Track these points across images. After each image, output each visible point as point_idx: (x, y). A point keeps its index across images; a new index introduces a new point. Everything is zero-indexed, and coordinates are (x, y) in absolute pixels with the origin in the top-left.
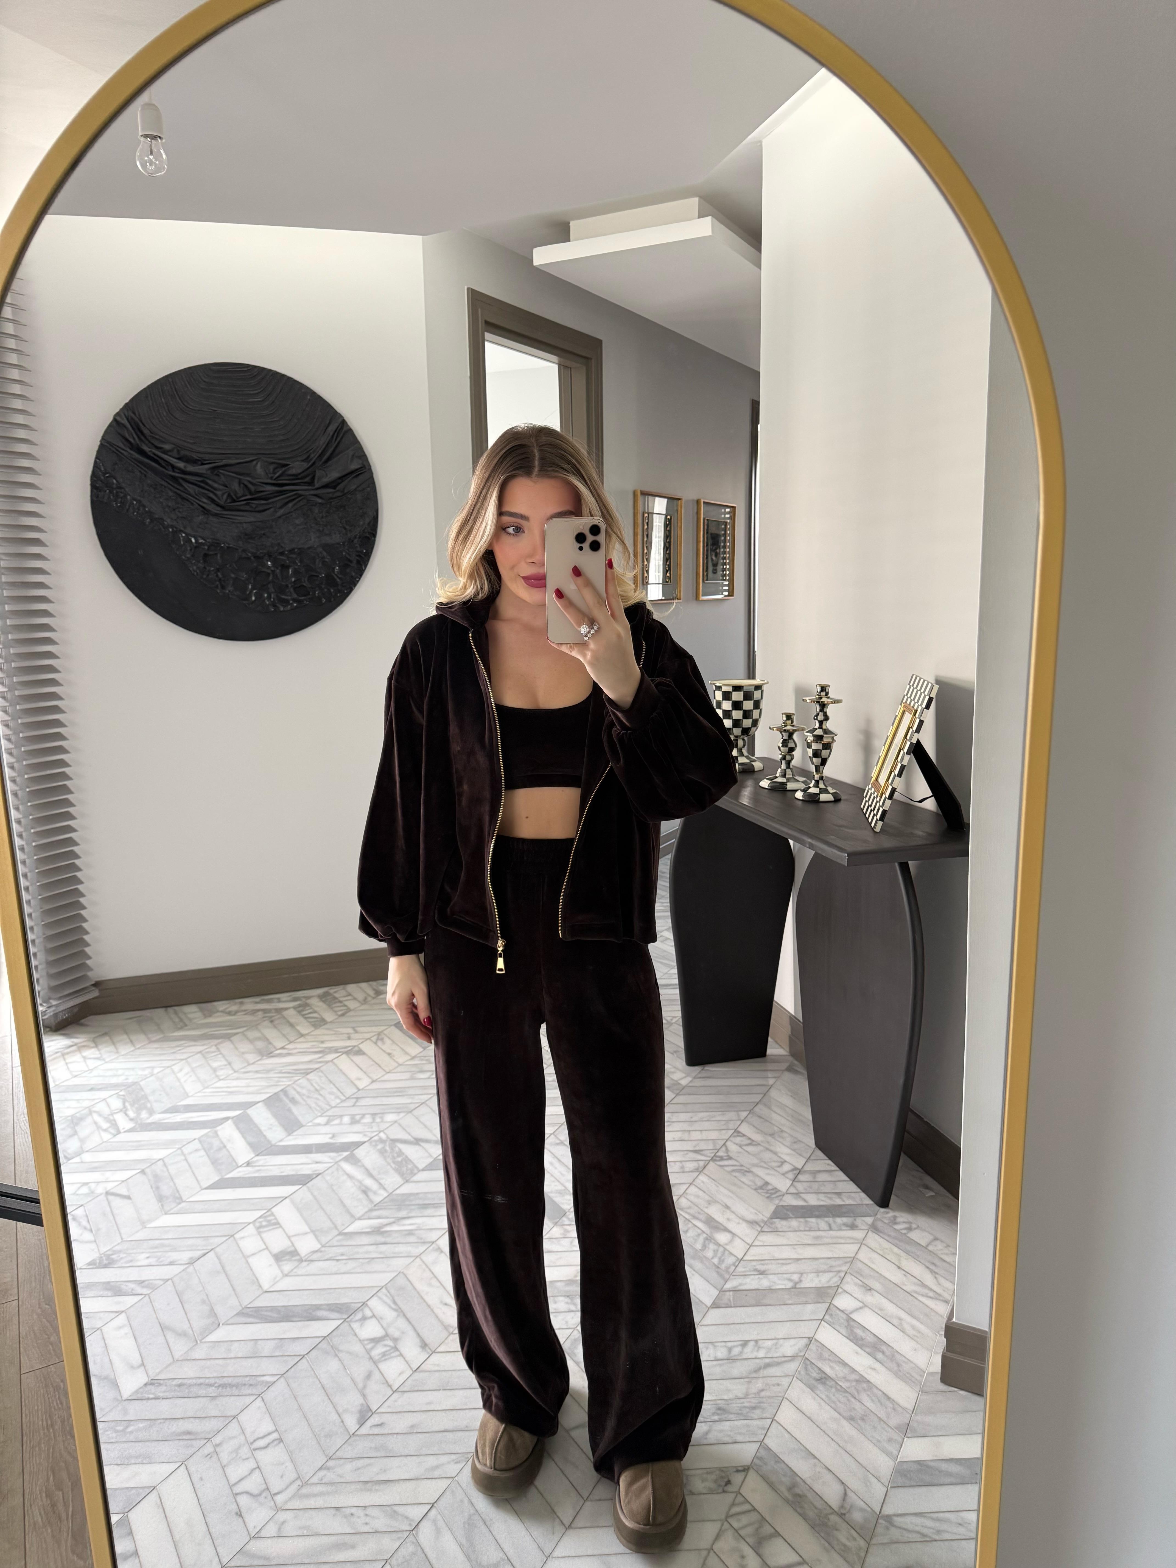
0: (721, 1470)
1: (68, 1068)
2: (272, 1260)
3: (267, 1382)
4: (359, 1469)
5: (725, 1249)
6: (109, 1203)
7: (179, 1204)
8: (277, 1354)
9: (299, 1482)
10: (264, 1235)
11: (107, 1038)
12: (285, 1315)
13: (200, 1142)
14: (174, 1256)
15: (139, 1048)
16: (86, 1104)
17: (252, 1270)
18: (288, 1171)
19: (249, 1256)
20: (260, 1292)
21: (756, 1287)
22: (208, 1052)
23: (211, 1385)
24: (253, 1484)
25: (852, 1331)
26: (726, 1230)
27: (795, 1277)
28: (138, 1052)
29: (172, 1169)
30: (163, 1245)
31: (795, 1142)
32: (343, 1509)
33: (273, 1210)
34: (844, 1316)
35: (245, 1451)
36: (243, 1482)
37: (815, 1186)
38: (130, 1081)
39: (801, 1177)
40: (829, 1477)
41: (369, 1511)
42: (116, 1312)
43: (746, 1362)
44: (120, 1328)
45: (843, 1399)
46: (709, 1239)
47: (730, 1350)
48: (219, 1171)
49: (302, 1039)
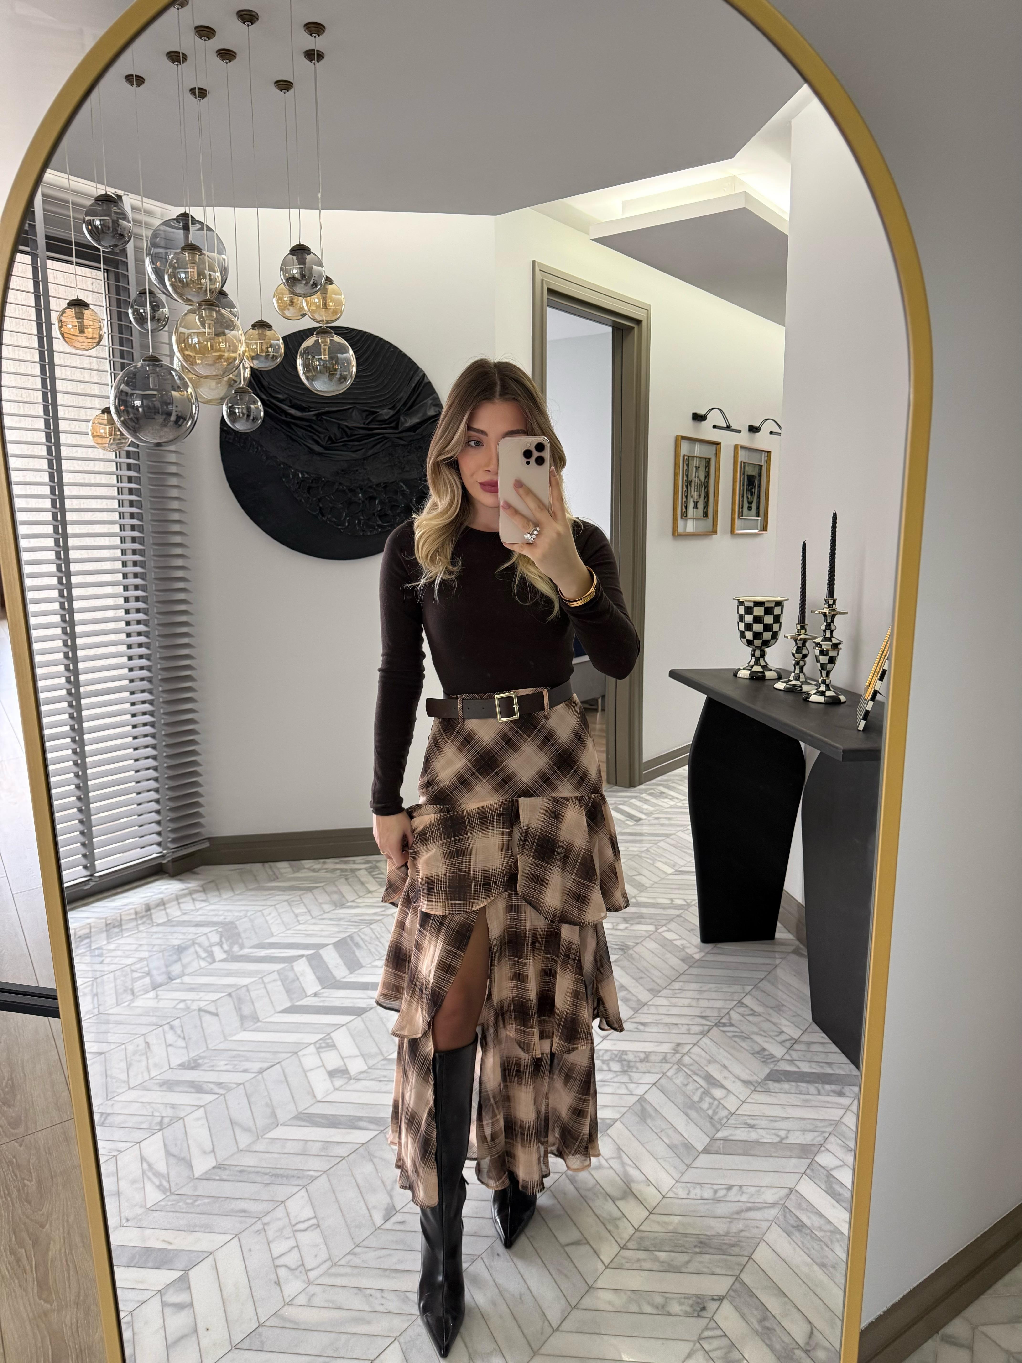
0: (698, 1296)
1: (180, 907)
2: (327, 1077)
3: (312, 1176)
4: (380, 1257)
5: (720, 1103)
6: (200, 1018)
7: (256, 1023)
8: (323, 1154)
9: (329, 1264)
10: (322, 1055)
11: (212, 885)
12: (333, 1122)
13: (278, 974)
14: (247, 1065)
15: (238, 895)
16: (191, 937)
17: (309, 1082)
18: (347, 1003)
19: (308, 1071)
20: (314, 1101)
21: (745, 1139)
22: (293, 901)
23: (266, 1174)
24: (292, 1259)
25: (831, 1187)
26: (722, 1086)
27: (783, 1134)
28: (237, 897)
29: (254, 994)
30: (239, 1056)
31: (794, 1016)
32: (364, 1290)
33: (332, 1034)
34: (825, 1172)
35: (288, 1231)
36: (283, 1257)
37: (809, 1055)
38: (227, 920)
39: (796, 1047)
40: (798, 1316)
41: (386, 1294)
42: (197, 1107)
43: (729, 1204)
44: (198, 1119)
45: (817, 1247)
46: (706, 1093)
47: (716, 1192)
48: (291, 1000)
49: (369, 895)
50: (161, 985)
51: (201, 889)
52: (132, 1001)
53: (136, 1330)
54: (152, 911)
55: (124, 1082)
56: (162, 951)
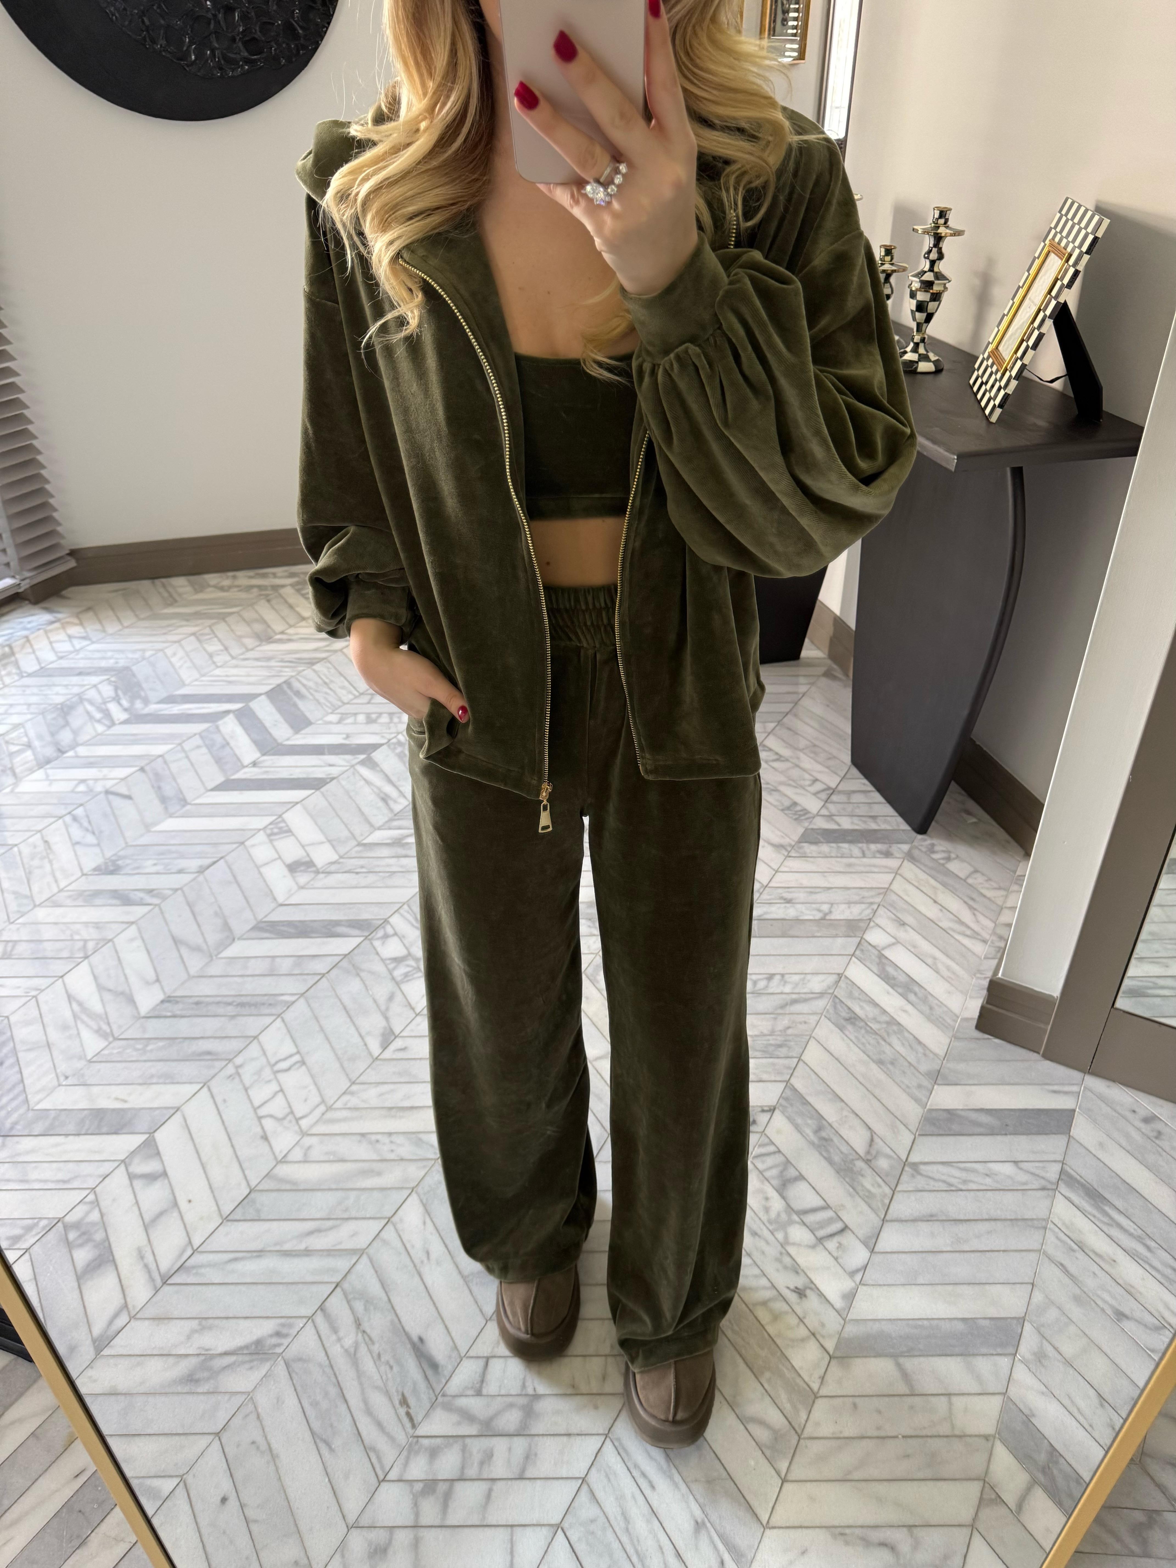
1: (53, 648)
3: (286, 1002)
4: (382, 1094)
6: (110, 803)
7: (184, 806)
8: (297, 972)
9: (322, 1108)
10: (275, 844)
11: (91, 614)
12: (301, 930)
13: (202, 737)
14: (183, 863)
15: (127, 627)
16: (76, 690)
17: (265, 881)
18: (295, 774)
19: (261, 866)
20: (273, 905)
21: (782, 917)
22: (202, 634)
23: (229, 1004)
24: (277, 1107)
25: (884, 970)
27: (825, 908)
28: (127, 631)
29: (174, 767)
30: (170, 852)
31: (829, 759)
32: (369, 1136)
33: (284, 816)
34: (876, 952)
35: (267, 1073)
36: (267, 1105)
37: (849, 808)
38: (120, 665)
39: (834, 798)
40: (856, 1122)
41: (394, 1138)
42: (127, 923)
43: (772, 996)
44: (132, 940)
45: (873, 1043)
48: (223, 770)
49: (303, 623)
50: (48, 761)
51: (76, 621)
52: (15, 785)
53: (104, 1210)
54: (18, 656)
55: (26, 897)
56: (43, 713)
